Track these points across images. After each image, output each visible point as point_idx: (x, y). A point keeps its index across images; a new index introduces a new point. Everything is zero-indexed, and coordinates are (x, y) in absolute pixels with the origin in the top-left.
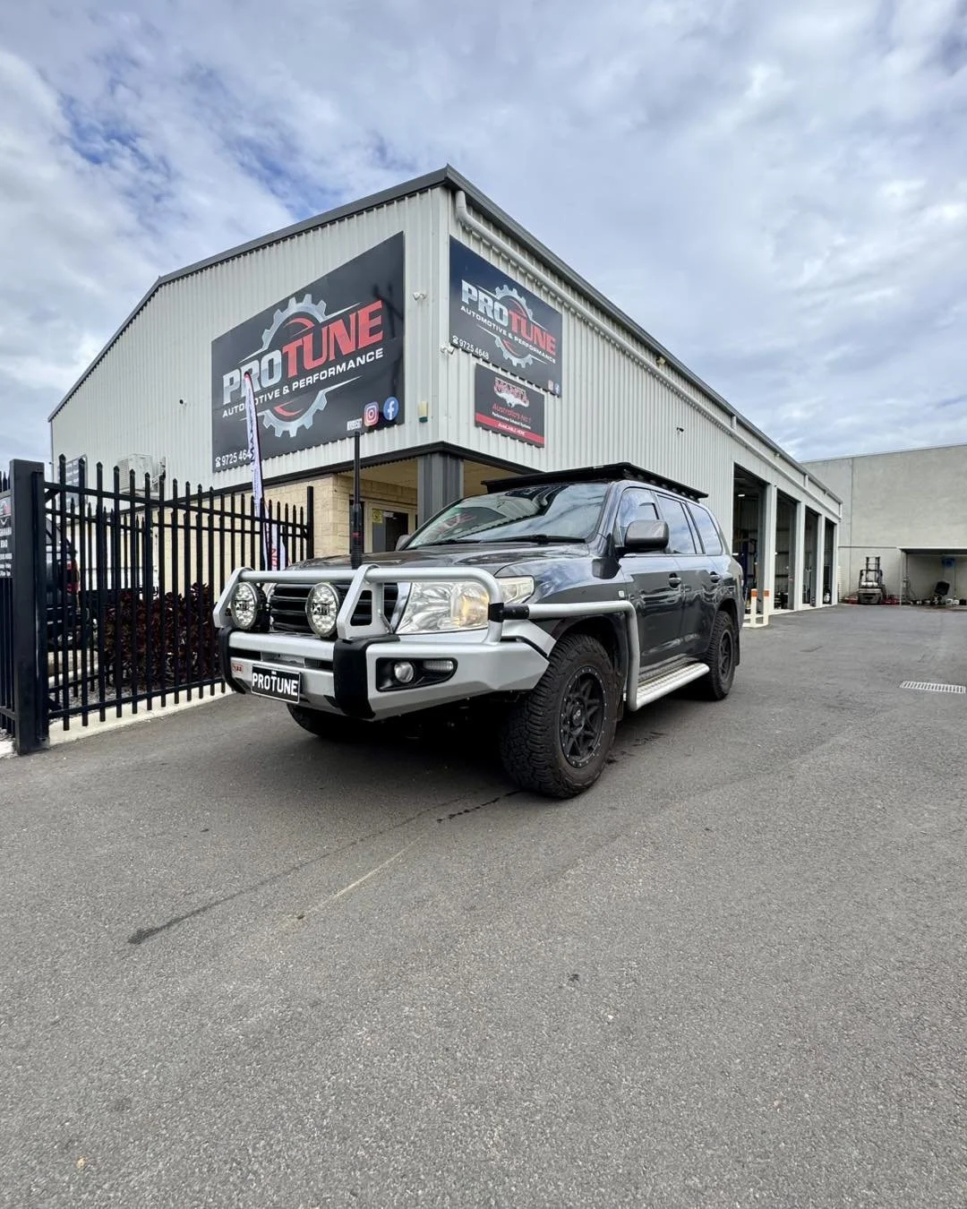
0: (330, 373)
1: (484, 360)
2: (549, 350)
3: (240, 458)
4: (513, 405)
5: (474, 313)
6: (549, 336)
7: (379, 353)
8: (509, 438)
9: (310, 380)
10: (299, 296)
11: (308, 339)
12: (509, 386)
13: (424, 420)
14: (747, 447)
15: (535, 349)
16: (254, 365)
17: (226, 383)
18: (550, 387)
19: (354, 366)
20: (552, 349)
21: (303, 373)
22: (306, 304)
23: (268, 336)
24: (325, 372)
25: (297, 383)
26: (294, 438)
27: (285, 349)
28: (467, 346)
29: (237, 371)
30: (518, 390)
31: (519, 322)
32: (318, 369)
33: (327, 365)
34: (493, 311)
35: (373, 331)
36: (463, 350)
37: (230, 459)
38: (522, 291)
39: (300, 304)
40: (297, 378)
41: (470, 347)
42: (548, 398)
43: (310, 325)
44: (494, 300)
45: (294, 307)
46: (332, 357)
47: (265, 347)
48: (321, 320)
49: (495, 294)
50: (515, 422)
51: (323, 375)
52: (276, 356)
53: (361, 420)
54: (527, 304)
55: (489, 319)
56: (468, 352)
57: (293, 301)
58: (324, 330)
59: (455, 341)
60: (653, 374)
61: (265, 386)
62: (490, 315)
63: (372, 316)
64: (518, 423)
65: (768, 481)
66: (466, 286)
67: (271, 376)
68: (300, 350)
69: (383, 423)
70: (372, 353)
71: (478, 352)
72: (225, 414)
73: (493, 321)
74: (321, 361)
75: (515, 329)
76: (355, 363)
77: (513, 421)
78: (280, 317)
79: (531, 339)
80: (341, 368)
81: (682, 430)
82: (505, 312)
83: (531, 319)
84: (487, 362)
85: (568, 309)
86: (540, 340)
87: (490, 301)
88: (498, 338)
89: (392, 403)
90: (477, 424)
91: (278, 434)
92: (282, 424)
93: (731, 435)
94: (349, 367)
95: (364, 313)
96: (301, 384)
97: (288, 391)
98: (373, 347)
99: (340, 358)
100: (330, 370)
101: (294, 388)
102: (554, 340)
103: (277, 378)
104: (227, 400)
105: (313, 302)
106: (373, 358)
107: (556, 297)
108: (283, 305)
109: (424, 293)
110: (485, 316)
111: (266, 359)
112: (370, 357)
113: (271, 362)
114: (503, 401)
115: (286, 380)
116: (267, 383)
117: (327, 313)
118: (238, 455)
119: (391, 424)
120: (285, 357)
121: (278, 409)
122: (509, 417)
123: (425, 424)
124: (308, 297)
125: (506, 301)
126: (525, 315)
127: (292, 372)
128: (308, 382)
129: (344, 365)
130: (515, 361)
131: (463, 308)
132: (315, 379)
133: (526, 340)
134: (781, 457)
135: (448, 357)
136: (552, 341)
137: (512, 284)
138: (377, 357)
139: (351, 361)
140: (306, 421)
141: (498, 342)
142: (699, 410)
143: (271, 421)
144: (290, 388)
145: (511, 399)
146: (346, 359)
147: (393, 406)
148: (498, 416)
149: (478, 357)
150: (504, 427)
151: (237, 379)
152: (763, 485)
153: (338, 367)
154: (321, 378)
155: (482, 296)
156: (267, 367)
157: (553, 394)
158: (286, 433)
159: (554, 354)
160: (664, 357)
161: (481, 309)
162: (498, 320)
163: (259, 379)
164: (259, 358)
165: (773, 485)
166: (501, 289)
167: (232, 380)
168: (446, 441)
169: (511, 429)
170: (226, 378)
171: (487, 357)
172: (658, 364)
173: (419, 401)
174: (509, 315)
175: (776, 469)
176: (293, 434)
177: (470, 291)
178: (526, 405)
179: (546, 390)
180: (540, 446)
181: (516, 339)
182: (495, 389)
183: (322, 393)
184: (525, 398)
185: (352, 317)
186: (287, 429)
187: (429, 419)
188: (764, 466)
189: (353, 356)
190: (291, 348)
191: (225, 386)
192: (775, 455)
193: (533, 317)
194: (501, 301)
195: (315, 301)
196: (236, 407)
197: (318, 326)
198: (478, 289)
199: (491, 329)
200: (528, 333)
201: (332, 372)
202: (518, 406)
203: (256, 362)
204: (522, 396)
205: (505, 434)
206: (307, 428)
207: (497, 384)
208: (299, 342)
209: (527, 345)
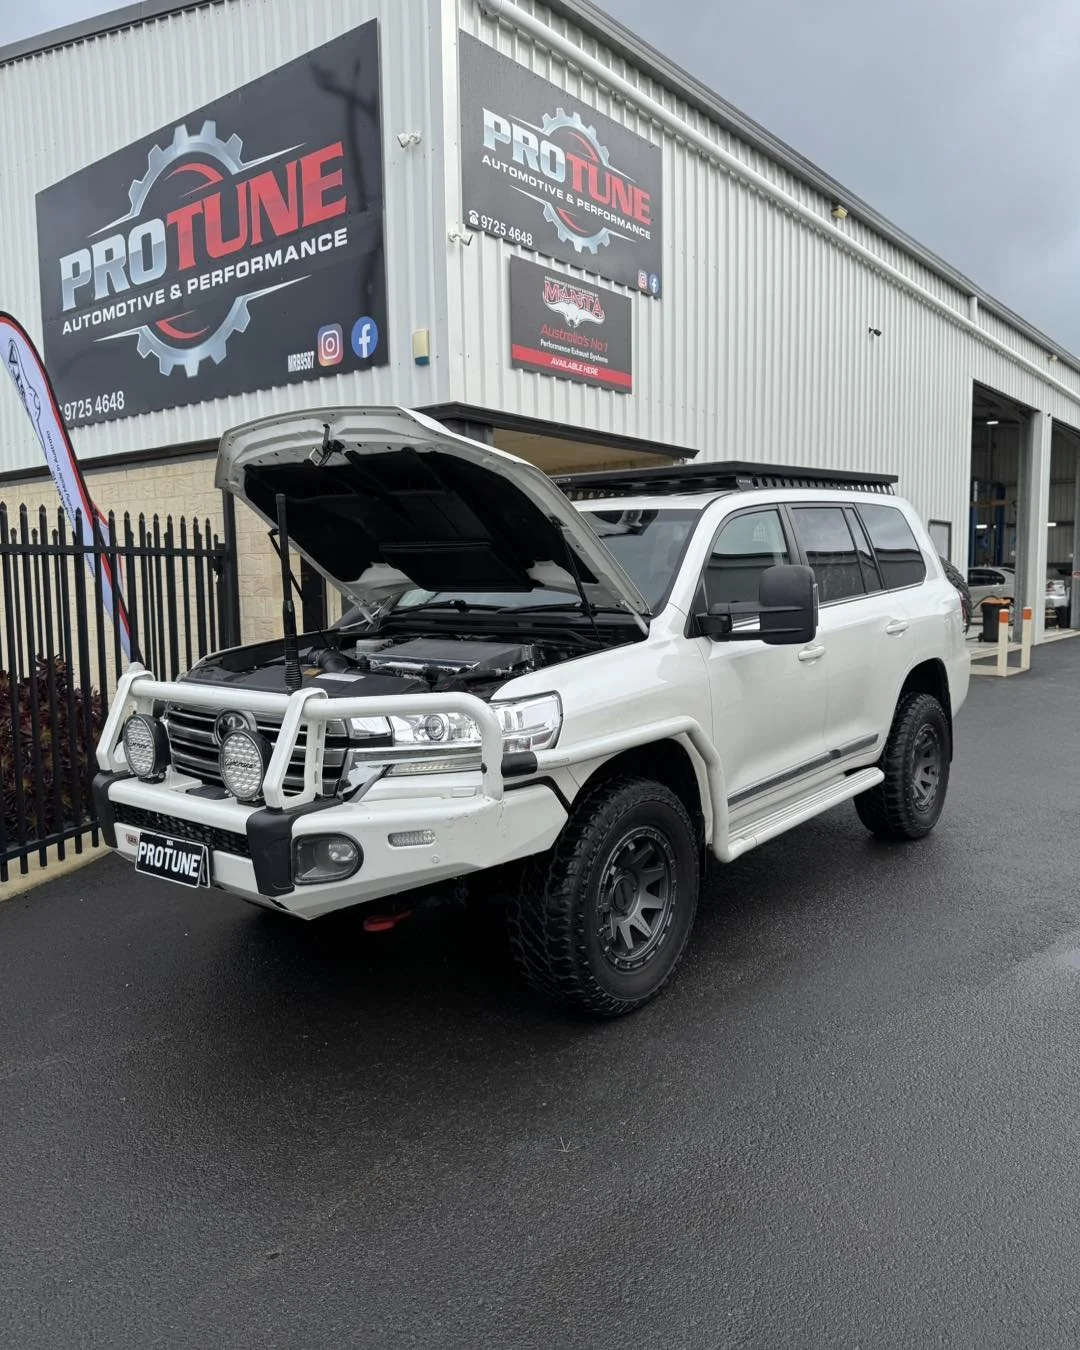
0: (254, 267)
1: (525, 248)
2: (638, 216)
3: (99, 409)
4: (577, 322)
5: (505, 166)
6: (636, 190)
7: (340, 238)
8: (570, 382)
9: (219, 277)
10: (193, 123)
11: (213, 203)
12: (568, 290)
13: (422, 362)
14: (997, 350)
15: (613, 218)
16: (116, 243)
17: (66, 272)
18: (642, 284)
19: (297, 258)
20: (644, 213)
21: (205, 264)
22: (206, 138)
23: (138, 193)
24: (246, 263)
25: (195, 280)
26: (193, 378)
27: (171, 217)
28: (494, 226)
29: (85, 252)
30: (584, 294)
31: (585, 172)
32: (232, 259)
33: (249, 252)
34: (538, 158)
35: (328, 197)
36: (487, 234)
37: (78, 409)
38: (589, 116)
39: (195, 139)
40: (196, 272)
41: (500, 227)
42: (640, 305)
43: (215, 177)
44: (541, 137)
45: (184, 143)
46: (257, 239)
47: (135, 212)
48: (234, 170)
49: (542, 126)
50: (581, 354)
51: (242, 269)
52: (156, 229)
53: (313, 353)
54: (598, 138)
55: (531, 172)
56: (495, 237)
57: (182, 130)
58: (241, 188)
59: (474, 221)
60: (826, 237)
61: (137, 282)
62: (534, 166)
63: (327, 168)
64: (586, 355)
65: (1036, 406)
66: (489, 118)
67: (148, 265)
68: (198, 221)
69: (351, 362)
70: (329, 236)
71: (514, 234)
72: (67, 328)
73: (540, 176)
74: (237, 244)
75: (577, 186)
76: (299, 252)
77: (578, 353)
78: (160, 160)
79: (605, 201)
80: (273, 260)
81: (878, 333)
82: (561, 157)
83: (605, 164)
84: (530, 250)
85: (671, 138)
86: (623, 202)
87: (533, 139)
88: (549, 205)
89: (367, 327)
90: (515, 364)
91: (166, 370)
92: (170, 354)
93: (969, 332)
94: (288, 257)
95: (312, 163)
96: (202, 283)
97: (179, 294)
98: (329, 226)
99: (271, 243)
100: (253, 260)
101: (190, 289)
102: (647, 196)
103: (158, 271)
104: (69, 304)
105: (218, 136)
106: (330, 245)
107: (648, 117)
108: (165, 137)
109: (418, 135)
110: (525, 169)
111: (137, 233)
112: (325, 243)
113: (146, 239)
114: (560, 316)
115: (174, 275)
116: (141, 278)
117: (245, 158)
118: (93, 404)
119: (365, 365)
120: (171, 233)
121: (162, 325)
122: (569, 346)
123: (425, 369)
124: (209, 127)
125: (561, 137)
126: (595, 158)
127: (187, 260)
128: (214, 280)
129: (279, 253)
130: (579, 243)
131: (486, 159)
132: (227, 275)
133: (599, 205)
134: (1062, 361)
135: (461, 249)
136: (644, 200)
137: (573, 105)
138: (337, 244)
139: (292, 248)
140: (215, 348)
141: (550, 213)
142: (910, 293)
143: (149, 345)
144: (183, 289)
145: (573, 312)
146: (282, 243)
147: (368, 333)
148: (552, 346)
149: (513, 243)
150: (561, 363)
151: (85, 267)
152: (1028, 413)
153: (268, 256)
154: (239, 275)
155: (519, 133)
156: (140, 248)
157: (646, 294)
158: (179, 370)
159: (647, 221)
160: (844, 206)
161: (518, 158)
162: (547, 172)
163: (127, 269)
164: (125, 230)
165: (1045, 411)
166: (553, 115)
167: (76, 267)
168: (461, 401)
169: (573, 366)
170: (66, 264)
171: (528, 239)
172: (835, 218)
173: (414, 330)
174: (567, 161)
175: (1051, 384)
176: (192, 371)
177: (497, 126)
178: (599, 321)
179: (633, 289)
180: (624, 389)
181: (580, 202)
182: (545, 297)
183: (241, 301)
184: (597, 307)
185: (291, 167)
186: (180, 362)
187: (433, 360)
188: (1027, 379)
189: (294, 238)
190: (183, 217)
191: (64, 277)
192: (1049, 359)
193: (610, 161)
194: (552, 139)
195: (222, 134)
196: (86, 317)
197: (229, 181)
198: (511, 121)
199: (535, 191)
200: (602, 190)
201: (257, 264)
202: (586, 324)
203: (120, 238)
204: (592, 305)
205: (563, 376)
206: (217, 360)
207: (548, 289)
208: (195, 208)
209: (599, 212)
